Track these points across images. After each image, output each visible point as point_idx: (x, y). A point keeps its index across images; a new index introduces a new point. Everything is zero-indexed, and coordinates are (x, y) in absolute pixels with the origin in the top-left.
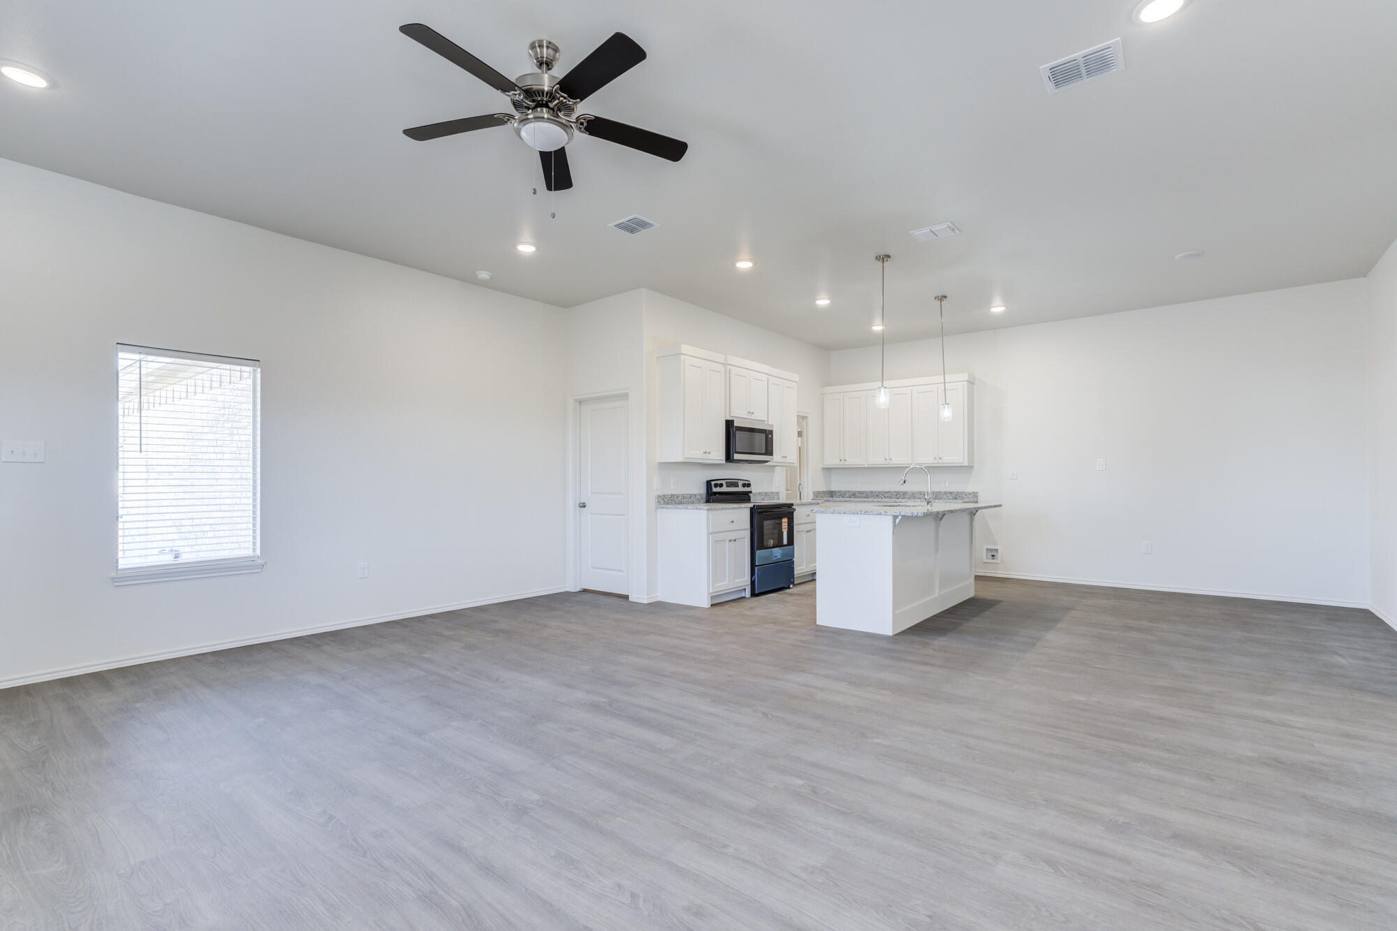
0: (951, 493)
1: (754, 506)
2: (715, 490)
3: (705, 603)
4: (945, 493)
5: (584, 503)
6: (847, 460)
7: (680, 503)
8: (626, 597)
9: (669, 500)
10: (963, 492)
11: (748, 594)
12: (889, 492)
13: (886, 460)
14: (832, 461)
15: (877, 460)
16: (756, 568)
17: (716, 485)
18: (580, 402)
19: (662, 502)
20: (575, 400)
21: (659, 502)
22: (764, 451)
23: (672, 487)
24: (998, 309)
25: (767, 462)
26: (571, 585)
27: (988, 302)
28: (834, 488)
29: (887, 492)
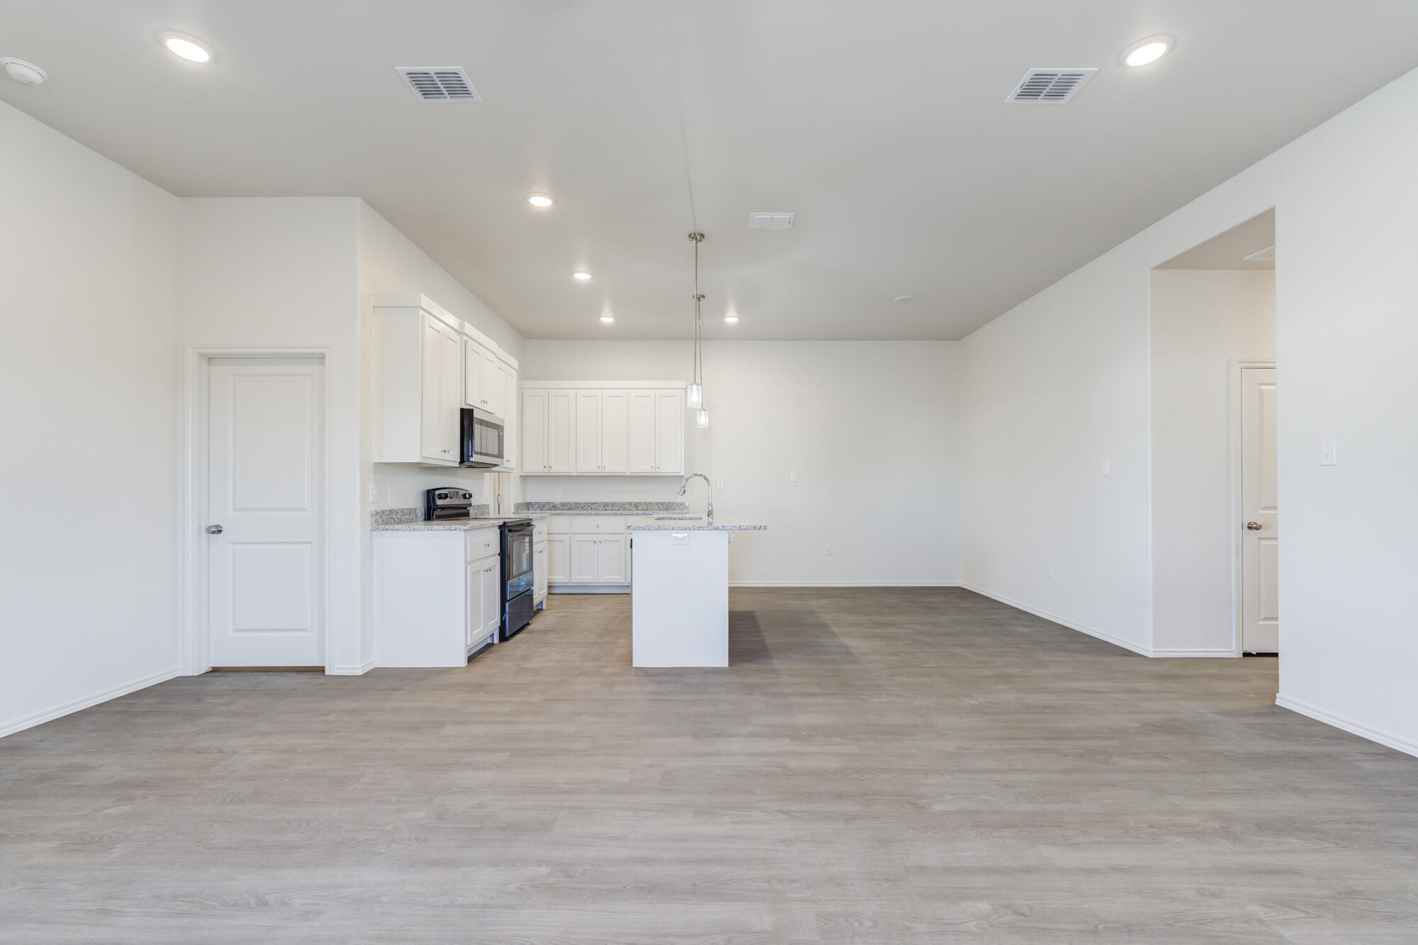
0: (662, 504)
1: (504, 523)
2: (439, 502)
3: (462, 662)
4: (657, 504)
5: (217, 526)
6: (553, 466)
7: (400, 522)
8: (321, 670)
9: (388, 519)
10: (674, 503)
11: (496, 641)
12: (596, 503)
13: (599, 467)
14: (533, 467)
15: (591, 468)
16: (507, 604)
17: (440, 497)
18: (210, 358)
19: (380, 521)
20: (202, 355)
21: (376, 521)
22: (496, 453)
23: (389, 500)
24: (731, 319)
25: (496, 465)
26: (193, 666)
27: (722, 312)
28: (530, 499)
29: (593, 504)
